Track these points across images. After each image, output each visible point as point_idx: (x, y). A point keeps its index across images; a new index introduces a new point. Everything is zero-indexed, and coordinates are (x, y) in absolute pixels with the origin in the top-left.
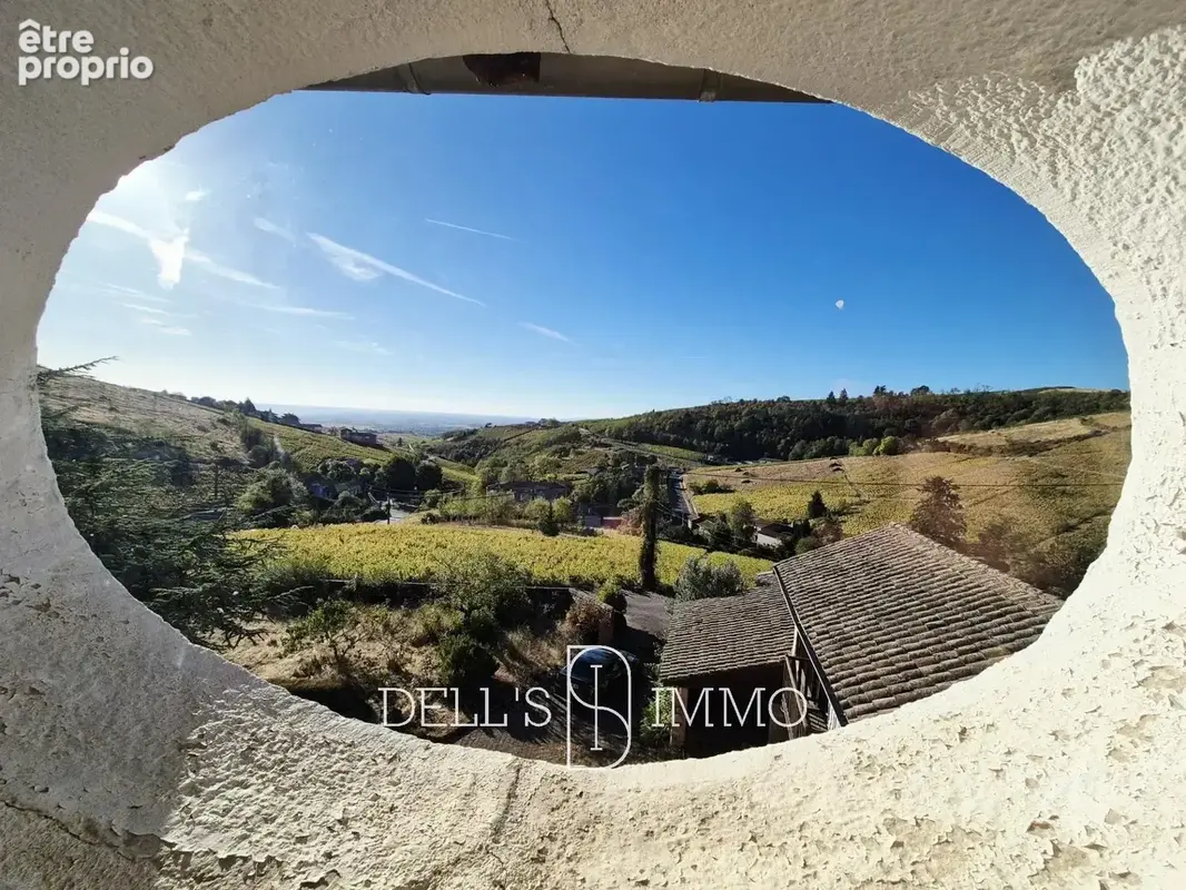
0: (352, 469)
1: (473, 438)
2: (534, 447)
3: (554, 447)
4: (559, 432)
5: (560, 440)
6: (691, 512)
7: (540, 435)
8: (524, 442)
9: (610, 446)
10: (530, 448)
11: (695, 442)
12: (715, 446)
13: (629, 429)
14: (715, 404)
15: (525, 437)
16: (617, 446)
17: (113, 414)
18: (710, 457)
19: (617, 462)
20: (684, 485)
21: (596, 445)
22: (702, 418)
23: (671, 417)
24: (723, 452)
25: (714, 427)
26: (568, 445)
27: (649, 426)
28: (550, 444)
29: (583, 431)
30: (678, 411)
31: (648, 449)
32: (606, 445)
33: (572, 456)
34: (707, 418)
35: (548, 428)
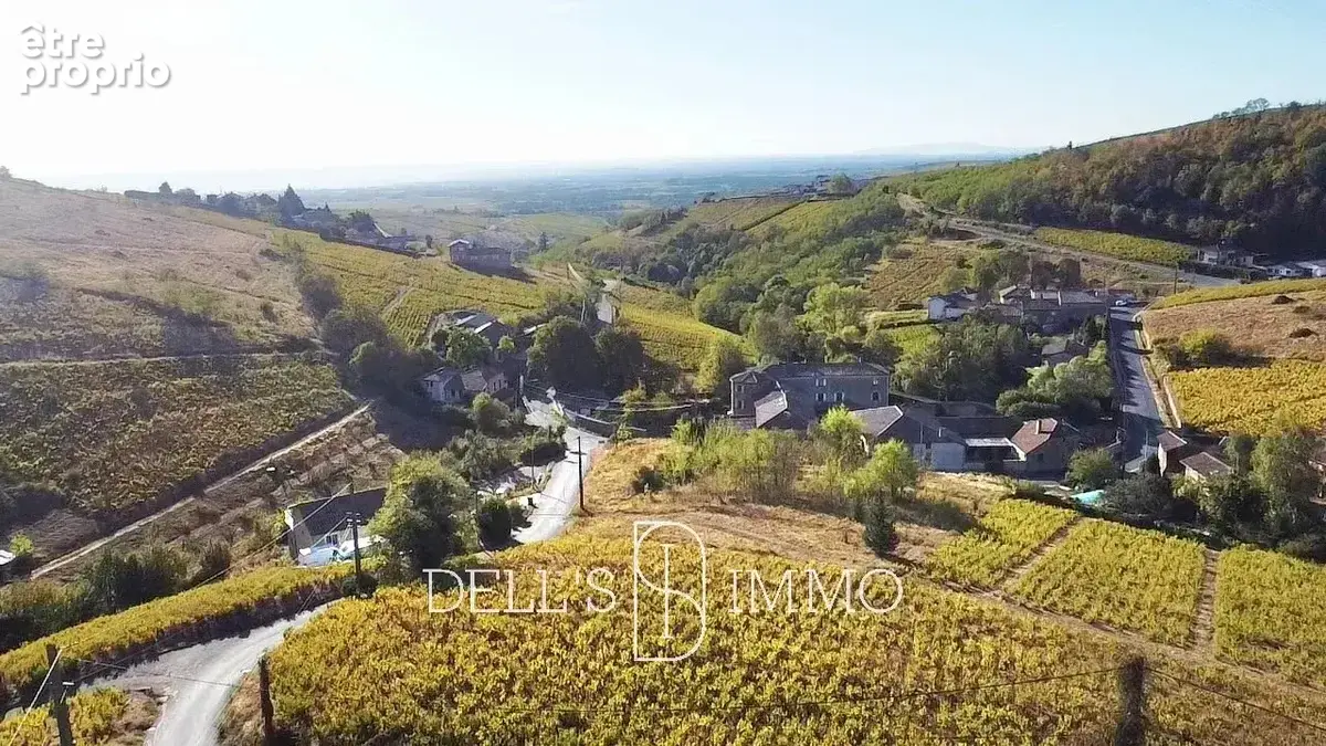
0: (486, 340)
1: (680, 227)
2: (805, 245)
3: (848, 243)
4: (854, 207)
5: (858, 226)
6: (1163, 417)
7: (813, 217)
8: (782, 233)
9: (973, 235)
10: (797, 244)
11: (1170, 221)
12: (1221, 229)
13: (1013, 195)
14: (1224, 120)
15: (784, 221)
16: (987, 234)
17: (121, 267)
18: (1209, 257)
19: (988, 279)
20: (1145, 338)
21: (938, 233)
22: (1191, 157)
23: (1113, 162)
24: (1243, 243)
25: (1221, 181)
26: (877, 238)
27: (1059, 185)
28: (837, 235)
29: (908, 203)
30: (1132, 142)
31: (1056, 245)
32: (963, 235)
33: (885, 262)
34: (1203, 159)
35: (831, 197)
